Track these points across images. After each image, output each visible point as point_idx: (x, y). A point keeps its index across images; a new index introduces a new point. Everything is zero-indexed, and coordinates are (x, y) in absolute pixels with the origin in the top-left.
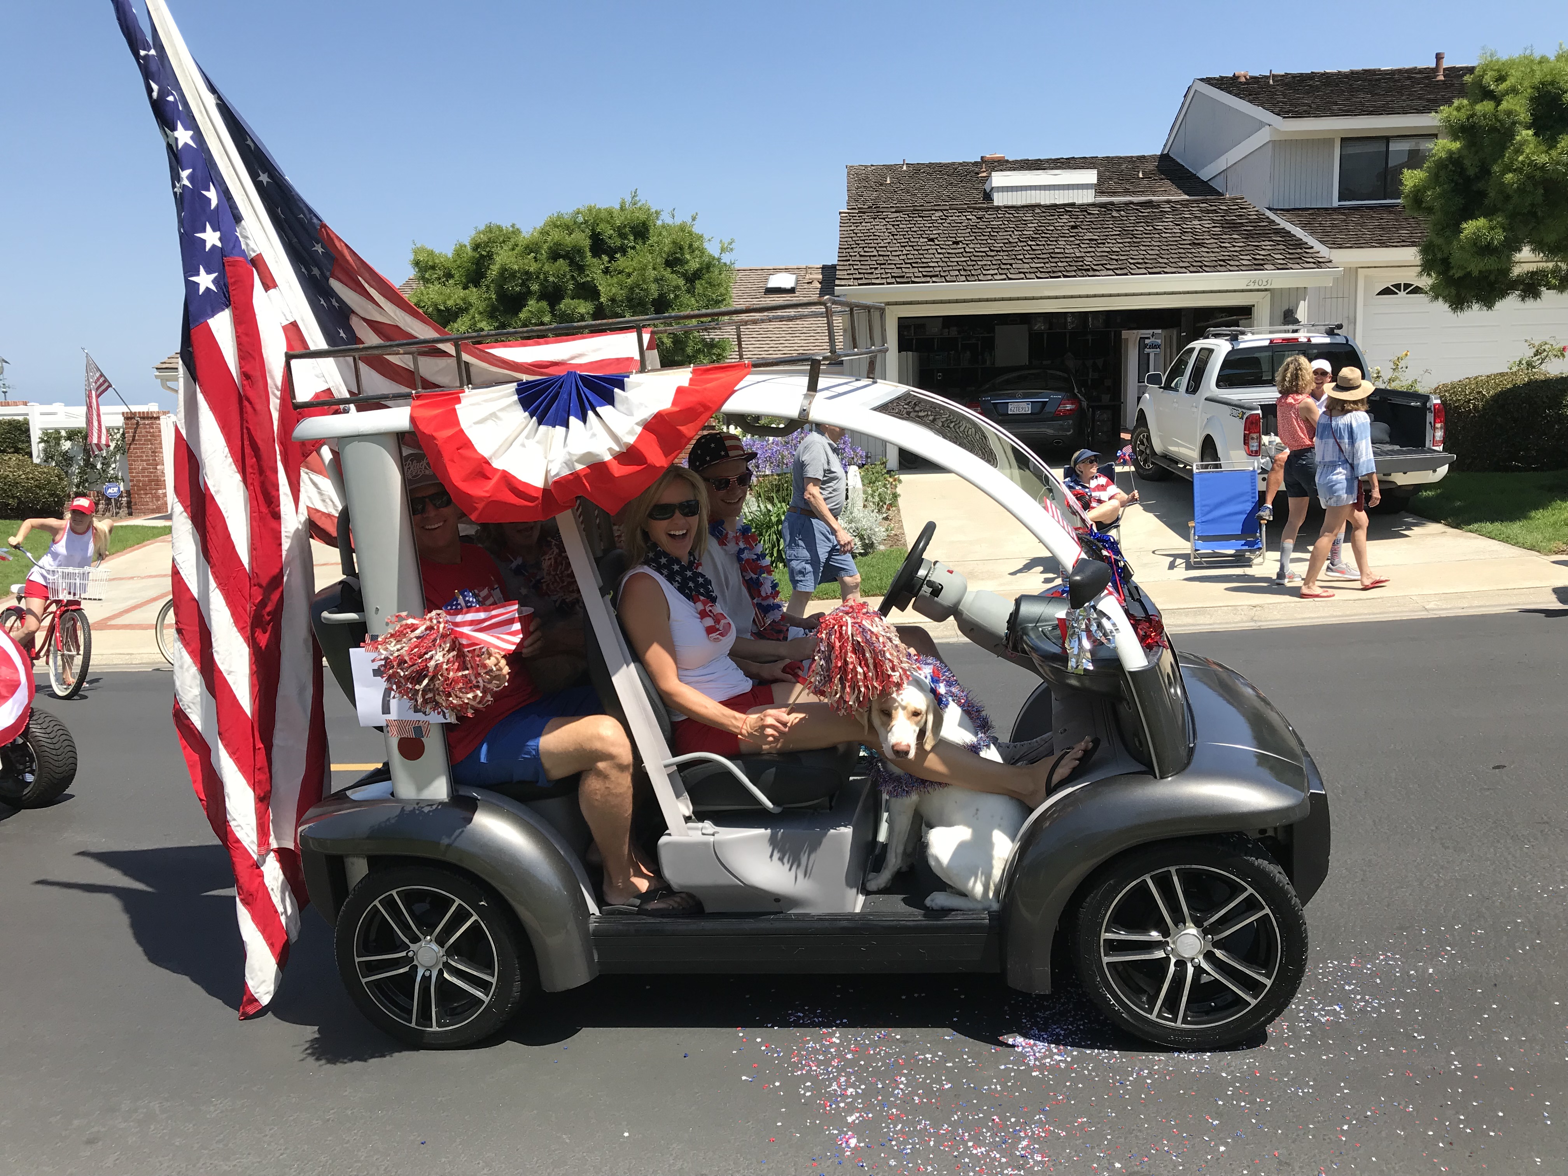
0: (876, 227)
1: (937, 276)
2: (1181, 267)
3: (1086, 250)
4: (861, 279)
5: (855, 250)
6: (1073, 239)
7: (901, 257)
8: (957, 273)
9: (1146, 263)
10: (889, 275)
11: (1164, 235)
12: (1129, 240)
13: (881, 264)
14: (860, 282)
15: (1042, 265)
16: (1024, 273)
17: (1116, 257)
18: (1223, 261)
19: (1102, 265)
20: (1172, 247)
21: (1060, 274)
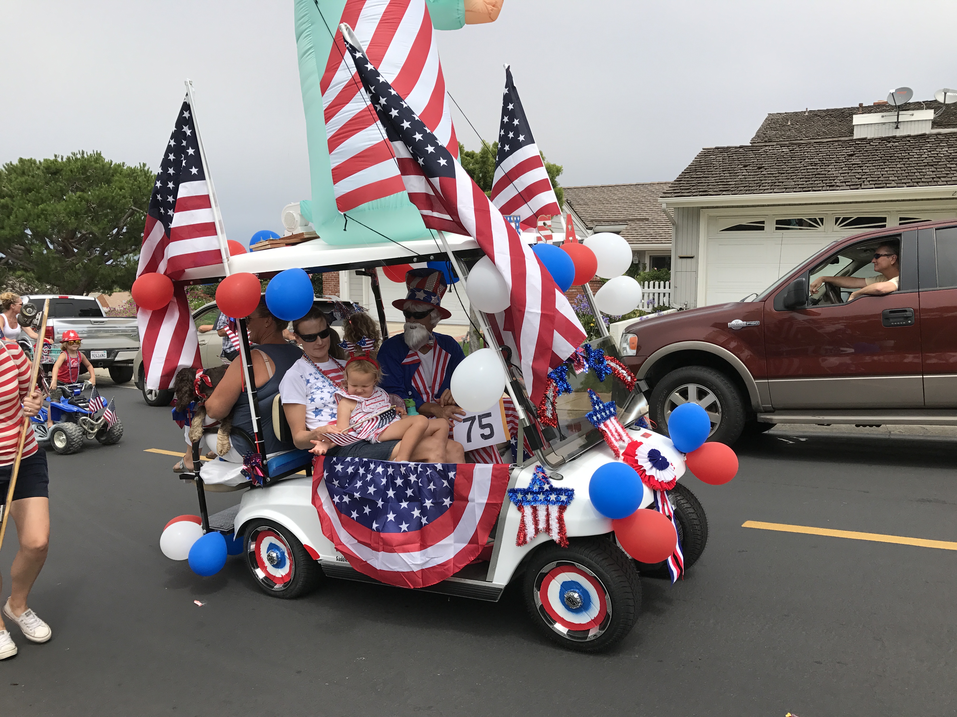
0: (718, 158)
1: (728, 190)
2: (903, 183)
3: (844, 172)
4: (679, 192)
5: (691, 174)
6: (843, 164)
7: (716, 178)
8: (742, 188)
9: (880, 180)
10: (699, 190)
11: (910, 160)
12: (883, 164)
13: (699, 183)
14: (676, 195)
15: (804, 183)
16: (786, 188)
17: (860, 176)
18: (939, 178)
19: (845, 182)
20: (909, 168)
21: (810, 189)
